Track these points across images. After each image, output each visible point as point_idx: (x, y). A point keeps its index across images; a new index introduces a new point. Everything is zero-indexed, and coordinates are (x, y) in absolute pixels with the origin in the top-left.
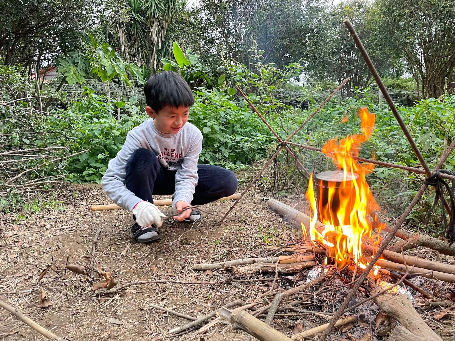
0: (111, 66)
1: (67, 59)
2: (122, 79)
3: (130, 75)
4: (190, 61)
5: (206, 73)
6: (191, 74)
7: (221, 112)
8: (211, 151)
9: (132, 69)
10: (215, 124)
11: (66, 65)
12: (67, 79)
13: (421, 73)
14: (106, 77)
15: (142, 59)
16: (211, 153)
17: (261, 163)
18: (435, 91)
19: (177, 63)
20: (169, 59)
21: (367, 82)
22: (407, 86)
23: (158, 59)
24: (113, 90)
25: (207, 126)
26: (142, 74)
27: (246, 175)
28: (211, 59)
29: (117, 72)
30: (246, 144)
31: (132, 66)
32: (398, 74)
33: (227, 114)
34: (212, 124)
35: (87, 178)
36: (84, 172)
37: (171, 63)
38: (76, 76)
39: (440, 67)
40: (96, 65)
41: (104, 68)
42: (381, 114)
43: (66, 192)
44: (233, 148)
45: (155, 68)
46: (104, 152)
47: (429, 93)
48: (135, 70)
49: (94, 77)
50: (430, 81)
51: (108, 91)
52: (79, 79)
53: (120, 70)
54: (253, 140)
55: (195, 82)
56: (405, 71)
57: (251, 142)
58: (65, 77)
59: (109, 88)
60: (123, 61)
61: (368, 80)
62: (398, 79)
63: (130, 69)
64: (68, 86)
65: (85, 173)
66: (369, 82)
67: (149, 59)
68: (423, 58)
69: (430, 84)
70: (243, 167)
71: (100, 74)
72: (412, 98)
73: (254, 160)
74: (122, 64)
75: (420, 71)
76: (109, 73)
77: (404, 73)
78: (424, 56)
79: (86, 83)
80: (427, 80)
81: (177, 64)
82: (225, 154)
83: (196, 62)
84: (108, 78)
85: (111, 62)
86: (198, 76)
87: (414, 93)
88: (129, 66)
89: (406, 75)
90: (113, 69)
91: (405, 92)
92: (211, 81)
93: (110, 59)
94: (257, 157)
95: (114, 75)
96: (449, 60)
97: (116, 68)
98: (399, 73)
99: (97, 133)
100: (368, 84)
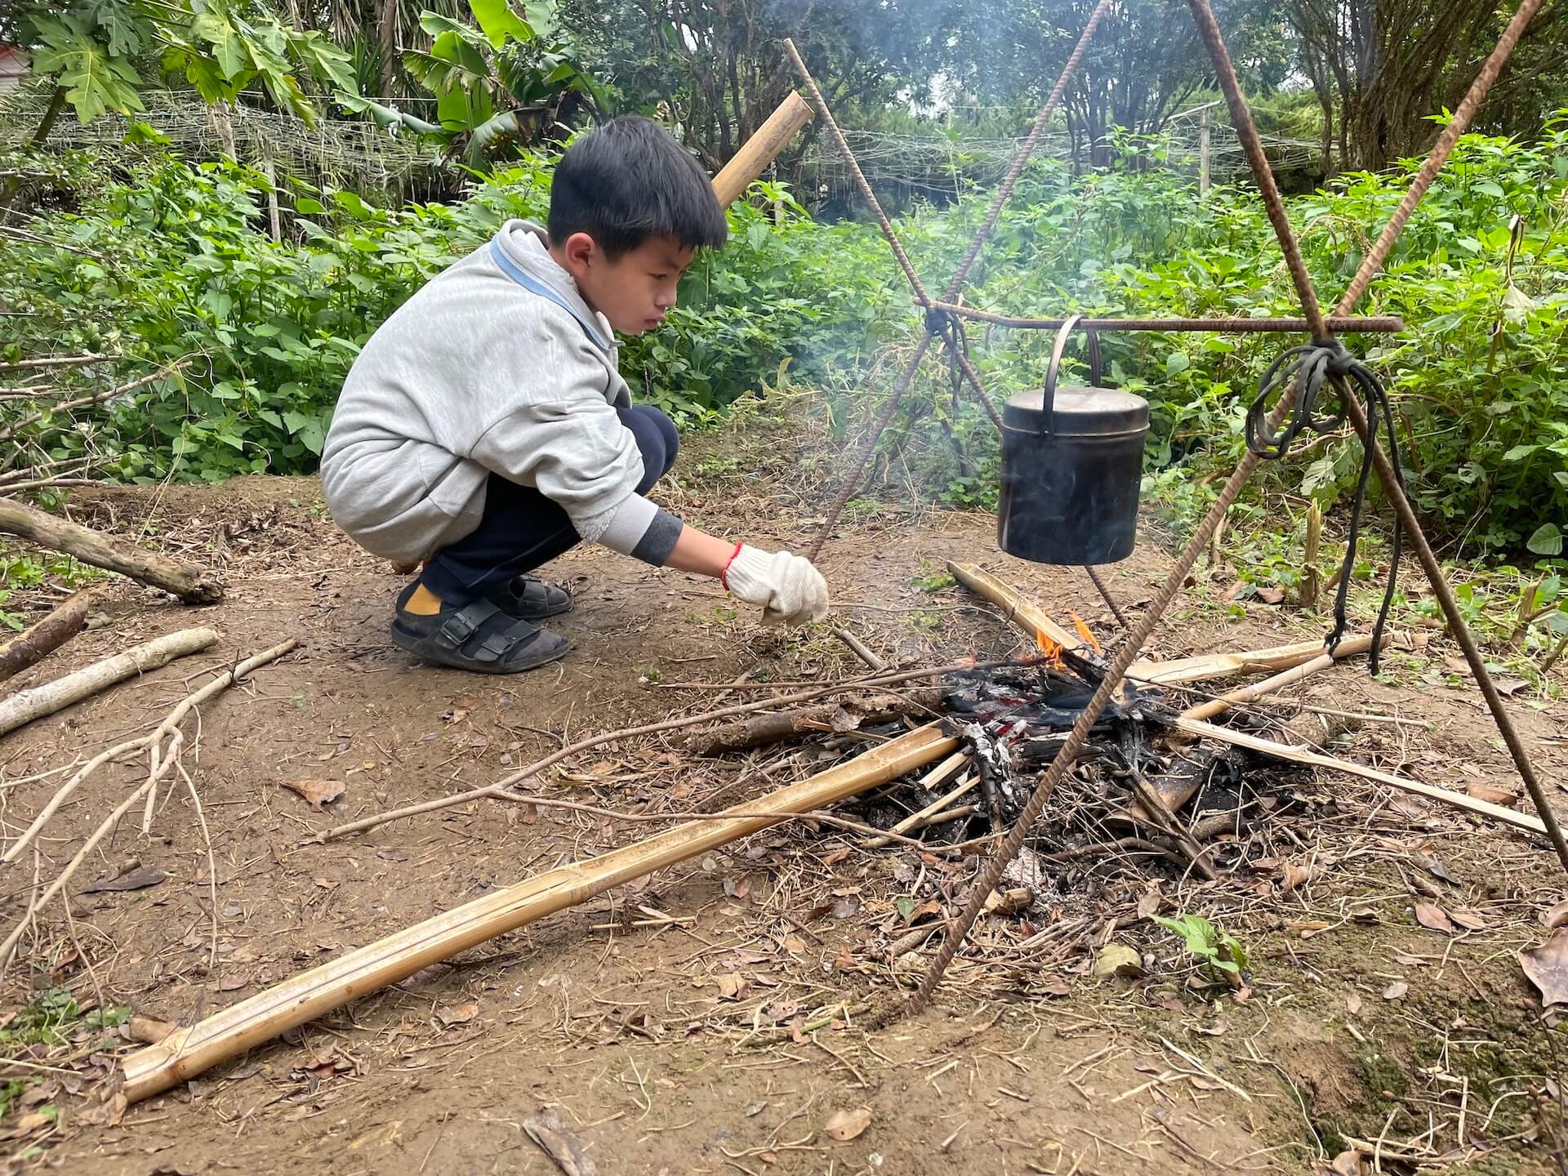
0: (234, 42)
1: (65, 20)
2: (278, 91)
3: (309, 78)
4: (530, 22)
5: (592, 70)
6: (535, 73)
9: (313, 53)
11: (64, 43)
12: (70, 97)
13: (1342, 74)
14: (218, 84)
15: (347, 12)
18: (1382, 140)
19: (479, 29)
20: (451, 14)
21: (1162, 105)
22: (1294, 122)
23: (410, 11)
24: (244, 133)
26: (352, 75)
28: (607, 18)
29: (260, 67)
31: (315, 41)
32: (1266, 77)
37: (458, 30)
38: (106, 85)
39: (1404, 56)
40: (175, 39)
41: (209, 51)
45: (401, 49)
47: (1362, 149)
48: (325, 59)
49: (167, 82)
50: (1366, 104)
51: (227, 139)
52: (115, 97)
53: (269, 58)
56: (1292, 66)
58: (63, 90)
59: (229, 126)
60: (277, 25)
61: (1163, 101)
62: (1267, 95)
63: (306, 54)
64: (74, 118)
66: (1170, 105)
67: (371, 10)
68: (1349, 22)
71: (194, 75)
72: (1311, 165)
74: (277, 33)
75: (1336, 69)
76: (230, 68)
77: (1288, 73)
78: (1354, 15)
79: (142, 107)
80: (1357, 101)
81: (480, 35)
83: (550, 29)
84: (223, 86)
85: (233, 25)
86: (563, 77)
87: (1314, 147)
88: (302, 44)
89: (1295, 81)
90: (245, 57)
91: (1288, 142)
92: (612, 99)
93: (229, 17)
95: (248, 76)
96: (1435, 30)
97: (253, 51)
98: (1272, 74)
100: (1165, 111)
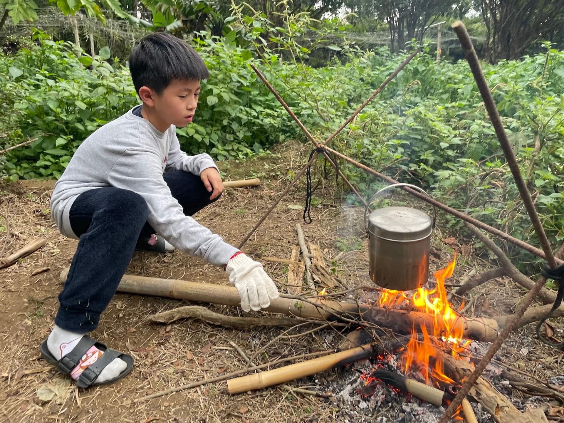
2: (90, 13)
7: (232, 74)
8: (218, 130)
10: (225, 92)
12: (10, 14)
14: (69, 8)
16: (218, 132)
17: (286, 147)
21: (425, 23)
24: (81, 23)
25: (212, 94)
27: (266, 166)
29: (83, 4)
30: (267, 121)
32: (461, 11)
33: (241, 76)
34: (219, 91)
35: (42, 170)
36: (38, 162)
38: (24, 10)
42: (443, 78)
43: (11, 195)
44: (249, 124)
46: (66, 134)
47: (501, 45)
48: (109, 0)
50: (503, 28)
51: (74, 26)
52: (27, 14)
54: (276, 114)
55: (197, 17)
56: (471, 7)
57: (274, 117)
62: (461, 18)
65: (39, 164)
66: (428, 23)
69: (504, 33)
70: (262, 153)
71: (60, 4)
73: (277, 142)
76: (71, 4)
77: (469, 10)
80: (500, 26)
82: (238, 134)
84: (71, 9)
89: (472, 13)
94: (282, 137)
98: (463, 10)
99: (52, 105)
